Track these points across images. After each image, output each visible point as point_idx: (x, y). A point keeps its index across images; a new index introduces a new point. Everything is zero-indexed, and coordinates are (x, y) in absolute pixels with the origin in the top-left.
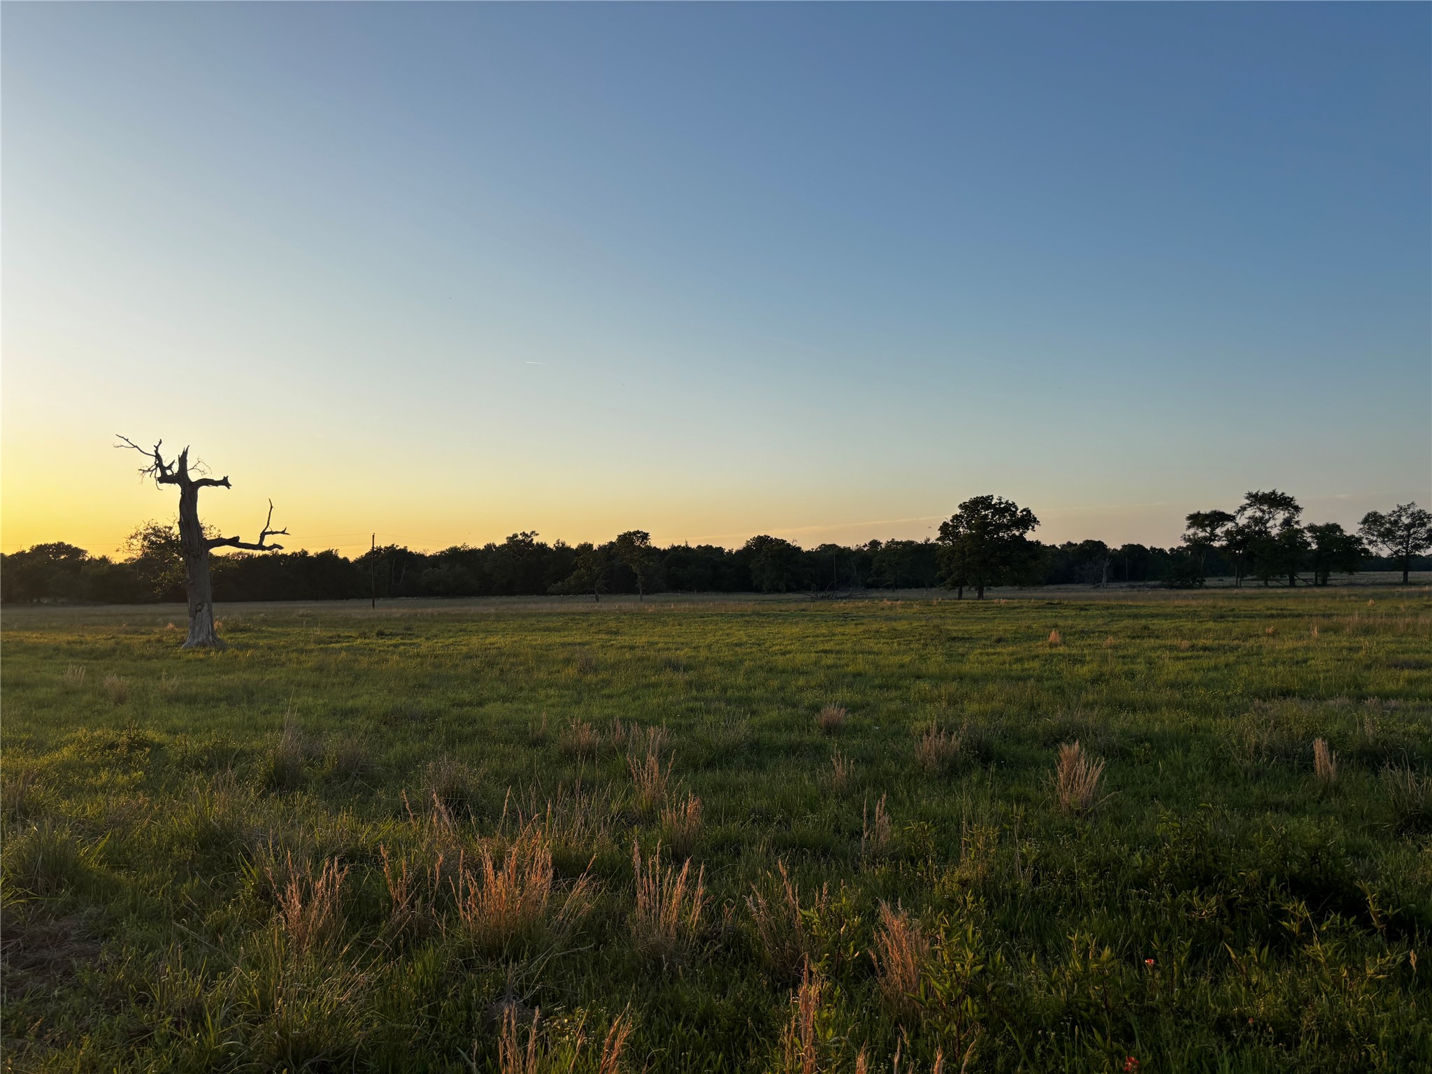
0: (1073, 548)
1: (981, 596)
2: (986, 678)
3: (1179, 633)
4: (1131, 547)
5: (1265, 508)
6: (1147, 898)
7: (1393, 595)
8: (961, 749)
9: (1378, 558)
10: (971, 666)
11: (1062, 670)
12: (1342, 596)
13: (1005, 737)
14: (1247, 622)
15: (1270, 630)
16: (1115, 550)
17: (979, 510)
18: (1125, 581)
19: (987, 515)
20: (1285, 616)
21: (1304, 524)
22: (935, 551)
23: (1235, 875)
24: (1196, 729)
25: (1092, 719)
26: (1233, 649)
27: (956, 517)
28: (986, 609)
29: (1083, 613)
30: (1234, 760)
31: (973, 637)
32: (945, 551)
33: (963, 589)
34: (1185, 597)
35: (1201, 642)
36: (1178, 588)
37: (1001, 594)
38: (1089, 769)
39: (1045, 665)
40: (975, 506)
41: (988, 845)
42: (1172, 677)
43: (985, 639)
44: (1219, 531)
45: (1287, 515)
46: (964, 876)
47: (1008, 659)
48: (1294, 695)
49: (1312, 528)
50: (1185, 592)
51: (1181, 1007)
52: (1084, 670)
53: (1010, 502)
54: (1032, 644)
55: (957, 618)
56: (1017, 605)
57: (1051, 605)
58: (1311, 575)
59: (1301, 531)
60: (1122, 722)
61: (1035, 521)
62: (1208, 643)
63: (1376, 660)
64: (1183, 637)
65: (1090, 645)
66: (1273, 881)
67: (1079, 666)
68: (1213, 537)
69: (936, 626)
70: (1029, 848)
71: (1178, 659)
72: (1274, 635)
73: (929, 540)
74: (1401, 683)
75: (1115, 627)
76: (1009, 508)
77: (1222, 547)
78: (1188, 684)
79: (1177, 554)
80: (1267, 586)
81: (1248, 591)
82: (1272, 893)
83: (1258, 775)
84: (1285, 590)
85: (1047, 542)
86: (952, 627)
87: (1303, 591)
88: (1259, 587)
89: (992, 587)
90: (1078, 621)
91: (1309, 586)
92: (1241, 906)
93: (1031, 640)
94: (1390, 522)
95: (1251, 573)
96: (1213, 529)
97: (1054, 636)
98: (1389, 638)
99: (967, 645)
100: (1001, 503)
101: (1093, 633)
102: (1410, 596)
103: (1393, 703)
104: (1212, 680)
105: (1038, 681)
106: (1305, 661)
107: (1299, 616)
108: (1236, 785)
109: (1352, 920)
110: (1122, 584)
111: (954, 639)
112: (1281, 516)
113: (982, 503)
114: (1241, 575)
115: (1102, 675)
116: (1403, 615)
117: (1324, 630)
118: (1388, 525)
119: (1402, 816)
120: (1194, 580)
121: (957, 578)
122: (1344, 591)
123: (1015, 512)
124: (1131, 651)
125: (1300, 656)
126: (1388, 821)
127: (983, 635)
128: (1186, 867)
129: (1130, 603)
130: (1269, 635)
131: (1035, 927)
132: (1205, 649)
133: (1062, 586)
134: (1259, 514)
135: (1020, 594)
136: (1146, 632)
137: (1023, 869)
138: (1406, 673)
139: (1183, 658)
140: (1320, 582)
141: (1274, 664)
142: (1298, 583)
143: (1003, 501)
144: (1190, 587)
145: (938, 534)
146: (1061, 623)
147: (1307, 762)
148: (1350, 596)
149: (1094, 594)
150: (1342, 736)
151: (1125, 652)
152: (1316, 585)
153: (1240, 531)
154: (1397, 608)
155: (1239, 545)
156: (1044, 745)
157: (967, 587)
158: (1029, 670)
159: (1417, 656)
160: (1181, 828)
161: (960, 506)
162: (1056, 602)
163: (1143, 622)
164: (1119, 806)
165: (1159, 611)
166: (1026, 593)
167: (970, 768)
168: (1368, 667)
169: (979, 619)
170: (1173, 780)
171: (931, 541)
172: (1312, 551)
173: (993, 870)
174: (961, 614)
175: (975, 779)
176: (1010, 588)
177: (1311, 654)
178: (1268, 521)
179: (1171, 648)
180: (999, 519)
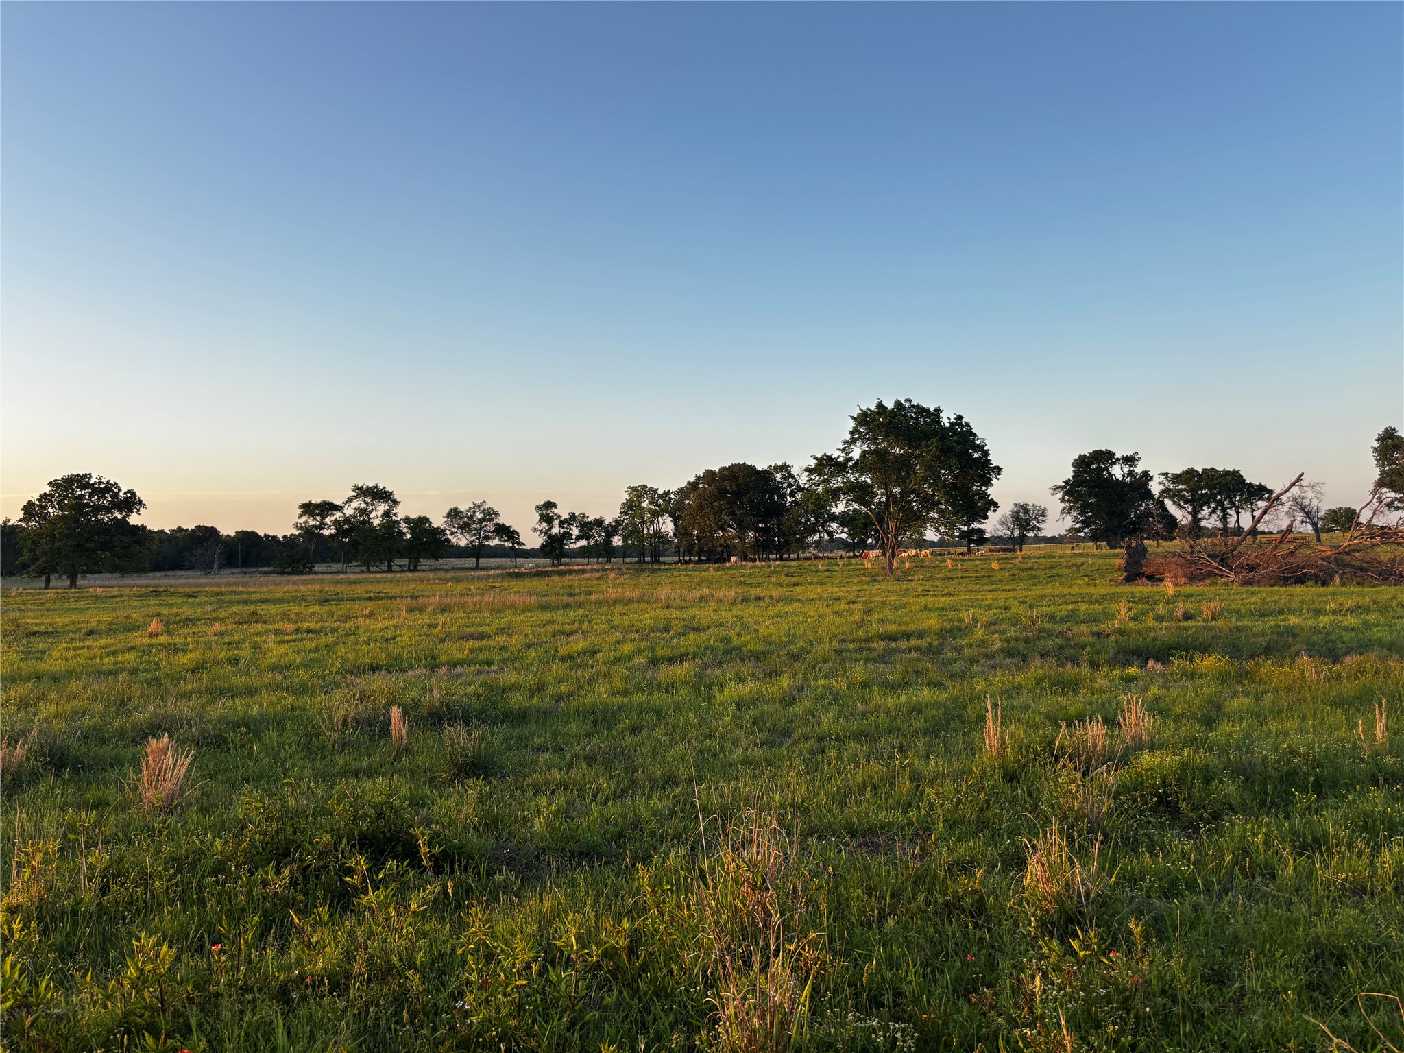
0: (183, 533)
1: (73, 585)
2: (70, 674)
3: (286, 617)
4: (245, 533)
5: (369, 500)
6: (224, 883)
7: (467, 578)
8: (28, 759)
9: (458, 547)
10: (54, 662)
11: (161, 660)
12: (429, 580)
13: (85, 738)
14: (349, 605)
15: (367, 612)
16: (228, 536)
17: (73, 490)
18: (237, 567)
19: (84, 495)
20: (380, 598)
21: (401, 516)
22: (17, 533)
23: (311, 843)
24: (293, 708)
25: (187, 709)
26: (334, 630)
27: (44, 496)
28: (78, 599)
29: (190, 600)
30: (324, 734)
31: (59, 630)
32: (29, 534)
33: (52, 577)
34: (295, 583)
35: (305, 625)
36: (289, 574)
37: (98, 582)
38: (177, 761)
39: (141, 657)
40: (68, 485)
41: (46, 861)
42: (275, 660)
43: (73, 632)
44: (328, 520)
45: (387, 507)
46: (15, 903)
47: (98, 652)
48: (382, 669)
49: (407, 520)
50: (295, 578)
51: (245, 984)
52: (185, 659)
53: (112, 482)
54: (130, 635)
55: (41, 610)
56: (116, 593)
57: (156, 593)
58: (405, 562)
59: (398, 522)
60: (220, 709)
61: (140, 503)
62: (312, 625)
63: (449, 635)
64: (290, 621)
65: (194, 633)
66: (344, 841)
67: (179, 655)
68: (323, 525)
69: (14, 620)
70: (100, 857)
71: (283, 642)
72: (370, 616)
73: (9, 521)
74: (466, 653)
75: (222, 614)
76: (110, 489)
77: (331, 536)
78: (290, 665)
79: (289, 541)
80: (368, 571)
81: (353, 577)
82: (343, 852)
83: (344, 746)
84: (384, 575)
85: (154, 526)
86: (33, 620)
87: (398, 575)
88: (362, 572)
89: (88, 575)
90: (185, 608)
91: (403, 571)
92: (315, 870)
93: (128, 631)
94: (467, 517)
95: (355, 559)
96: (323, 518)
97: (155, 625)
98: (461, 614)
99: (50, 640)
100: (100, 483)
101: (199, 620)
102: (479, 578)
103: (459, 670)
104: (312, 661)
105: (132, 674)
106: (394, 638)
107: (392, 598)
108: (324, 758)
109: (405, 864)
110: (234, 571)
111: (34, 634)
112: (382, 508)
113: (78, 481)
114: (347, 561)
115: (205, 662)
116: (472, 595)
117: (411, 610)
118: (465, 519)
119: (456, 765)
120: (304, 566)
121: (44, 565)
122: (431, 575)
123: (117, 494)
124: (237, 637)
125: (390, 633)
126: (444, 771)
127: (72, 628)
128: (267, 845)
129: (241, 589)
130: (366, 616)
131: (98, 941)
132: (309, 631)
133: (170, 573)
134: (363, 506)
135: (121, 582)
136: (256, 618)
137: (90, 880)
138: (471, 643)
139: (288, 642)
140: (412, 568)
141: (367, 643)
142: (395, 568)
143: (103, 480)
144: (301, 573)
145: (21, 515)
146: (165, 611)
147: (385, 727)
148: (434, 579)
149: (204, 580)
150: (416, 704)
151: (231, 638)
152: (409, 570)
153: (347, 520)
154: (469, 589)
155: (345, 533)
156: (133, 742)
157: (56, 575)
158: (123, 663)
159: (480, 629)
160: (264, 807)
161: (50, 483)
162: (162, 589)
163: (252, 607)
164: (207, 795)
165: (270, 596)
166: (128, 581)
167: (38, 779)
168: (443, 640)
169: (68, 610)
170: (266, 761)
171: (11, 523)
172: (407, 540)
173: (51, 889)
174: (47, 606)
175: (42, 789)
176: (110, 576)
177: (399, 632)
178: (371, 512)
179: (276, 632)
180: (98, 500)
